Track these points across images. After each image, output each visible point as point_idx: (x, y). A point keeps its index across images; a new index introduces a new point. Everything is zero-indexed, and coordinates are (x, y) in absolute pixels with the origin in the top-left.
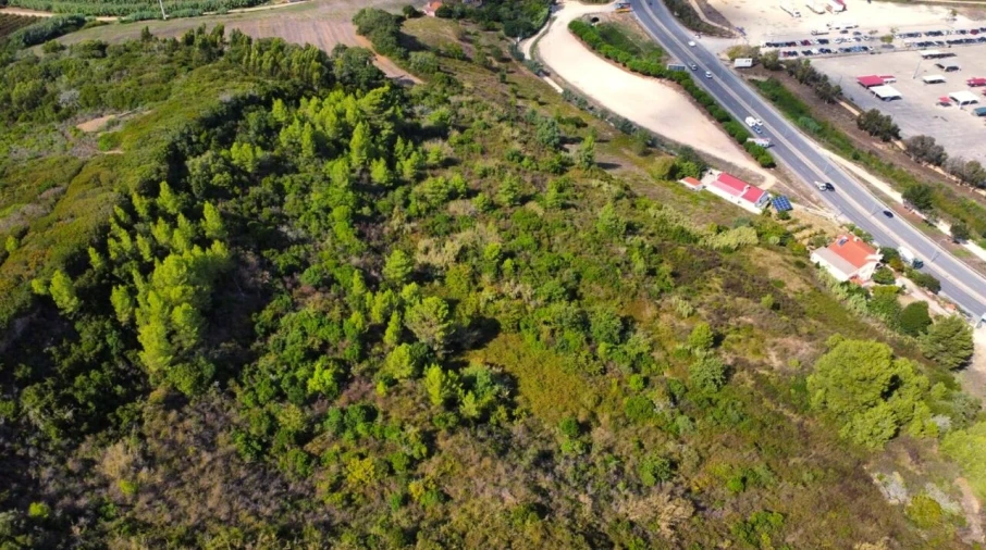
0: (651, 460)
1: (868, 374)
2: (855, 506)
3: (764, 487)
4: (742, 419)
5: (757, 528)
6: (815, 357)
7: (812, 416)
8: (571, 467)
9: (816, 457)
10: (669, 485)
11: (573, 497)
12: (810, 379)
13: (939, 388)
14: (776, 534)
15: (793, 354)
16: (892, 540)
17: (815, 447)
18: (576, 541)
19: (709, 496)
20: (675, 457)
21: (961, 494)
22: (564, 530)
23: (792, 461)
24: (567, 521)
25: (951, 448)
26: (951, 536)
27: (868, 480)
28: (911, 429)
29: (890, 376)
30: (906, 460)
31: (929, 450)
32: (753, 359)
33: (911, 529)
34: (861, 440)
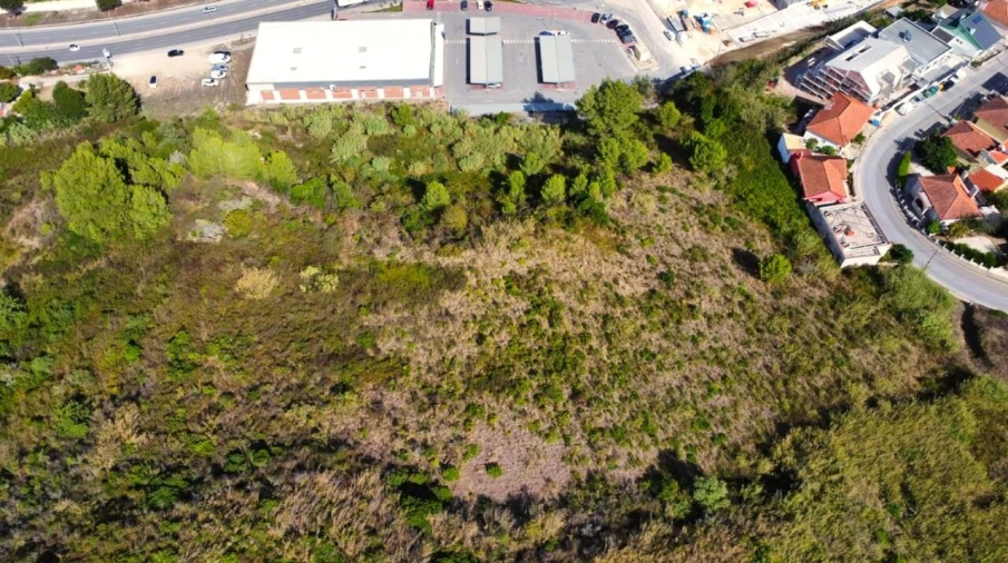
0: (62, 418)
1: (101, 181)
2: (206, 270)
3: (149, 329)
4: (72, 309)
5: (181, 357)
6: (53, 208)
7: (108, 249)
8: (18, 504)
9: (147, 270)
10: (97, 413)
11: (53, 518)
12: (72, 226)
13: (146, 136)
14: (194, 345)
15: (35, 222)
16: (246, 260)
17: (138, 265)
18: (102, 533)
19: (128, 382)
20: (72, 391)
21: (239, 188)
22: (85, 542)
23: (139, 291)
24: (76, 535)
25: (201, 169)
26: (265, 219)
27: (191, 245)
28: (168, 182)
29: (114, 166)
30: (191, 206)
31: (193, 184)
32: (16, 260)
33: (245, 241)
34: (155, 226)
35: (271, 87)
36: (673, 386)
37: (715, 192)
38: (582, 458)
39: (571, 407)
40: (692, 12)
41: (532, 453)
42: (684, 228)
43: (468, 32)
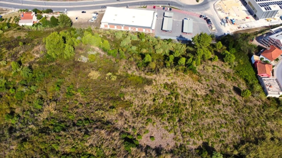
0: (36, 103)
1: (58, 41)
2: (81, 69)
3: (63, 83)
4: (44, 74)
5: (70, 92)
6: (44, 47)
7: (57, 60)
8: (20, 124)
9: (66, 67)
10: (45, 103)
11: (28, 129)
12: (48, 53)
13: (72, 32)
14: (74, 89)
15: (39, 51)
16: (92, 68)
17: (63, 65)
18: (40, 136)
19: (55, 96)
20: (40, 96)
21: (94, 49)
22: (35, 137)
23: (62, 72)
24: (33, 135)
25: (85, 42)
26: (99, 58)
27: (78, 62)
28: (75, 44)
29: (62, 38)
30: (81, 52)
31: (82, 46)
32: (33, 60)
33: (93, 63)
34: (70, 56)
35: (107, 24)
36: (210, 123)
37: (230, 69)
38: (179, 139)
39: (178, 124)
40: (230, 18)
41: (164, 135)
42: (219, 78)
43: (164, 16)
